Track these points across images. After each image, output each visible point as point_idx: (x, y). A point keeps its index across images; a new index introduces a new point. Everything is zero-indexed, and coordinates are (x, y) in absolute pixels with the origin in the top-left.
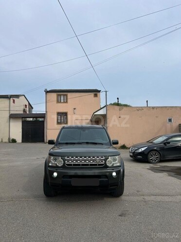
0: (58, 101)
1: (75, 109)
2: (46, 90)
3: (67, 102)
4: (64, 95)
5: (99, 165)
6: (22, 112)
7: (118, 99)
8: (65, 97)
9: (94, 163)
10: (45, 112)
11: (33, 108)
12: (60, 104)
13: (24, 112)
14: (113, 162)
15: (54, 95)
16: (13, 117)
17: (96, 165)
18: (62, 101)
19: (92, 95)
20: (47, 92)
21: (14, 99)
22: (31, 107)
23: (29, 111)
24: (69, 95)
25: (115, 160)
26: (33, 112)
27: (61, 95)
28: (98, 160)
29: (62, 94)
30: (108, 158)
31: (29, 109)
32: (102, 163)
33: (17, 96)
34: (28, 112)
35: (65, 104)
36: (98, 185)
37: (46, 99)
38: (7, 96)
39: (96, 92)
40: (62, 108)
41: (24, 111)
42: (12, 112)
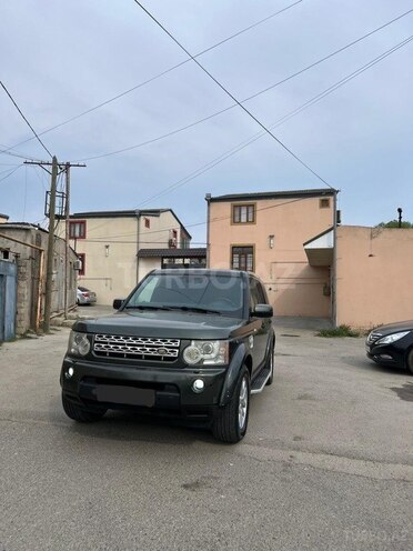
0: (235, 221)
1: (272, 237)
2: (208, 195)
3: (253, 222)
4: (248, 206)
5: (167, 359)
6: (166, 246)
7: (400, 211)
8: (251, 209)
9: (152, 354)
10: (205, 246)
11: (190, 238)
12: (238, 227)
13: (170, 246)
14: (202, 356)
15: (227, 207)
16: (144, 255)
17: (159, 358)
18: (244, 219)
19: (316, 201)
20: (211, 200)
21: (148, 217)
22: (186, 236)
23: (182, 243)
24: (260, 204)
25: (208, 350)
26: (191, 246)
27: (240, 206)
28: (165, 348)
29: (243, 204)
30: (190, 345)
31: (182, 239)
32: (172, 355)
33: (156, 213)
34: (178, 246)
35: (249, 226)
36: (150, 405)
37: (209, 216)
38: (134, 212)
39: (326, 196)
40: (242, 235)
41: (170, 243)
42: (143, 246)
